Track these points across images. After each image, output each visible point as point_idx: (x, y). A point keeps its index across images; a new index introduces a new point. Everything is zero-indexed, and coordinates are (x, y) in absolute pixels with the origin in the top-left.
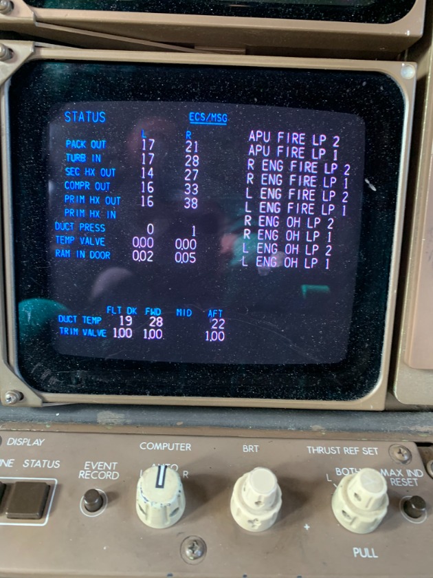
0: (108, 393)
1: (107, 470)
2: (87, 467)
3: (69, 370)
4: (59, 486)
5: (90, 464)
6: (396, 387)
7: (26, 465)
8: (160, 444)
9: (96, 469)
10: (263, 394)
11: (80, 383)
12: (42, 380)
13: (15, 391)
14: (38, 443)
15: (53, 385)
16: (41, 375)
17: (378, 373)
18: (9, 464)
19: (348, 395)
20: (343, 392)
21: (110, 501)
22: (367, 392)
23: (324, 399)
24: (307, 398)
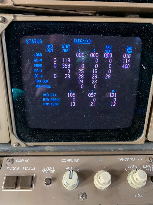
0: (49, 141)
1: (51, 170)
2: (44, 169)
3: (34, 134)
4: (36, 176)
5: (45, 168)
6: (148, 136)
7: (24, 169)
8: (68, 160)
9: (47, 170)
10: (103, 140)
11: (39, 138)
12: (25, 138)
13: (16, 143)
14: (26, 161)
15: (30, 140)
16: (25, 136)
17: (143, 132)
18: (18, 169)
19: (132, 139)
20: (130, 138)
21: (53, 181)
22: (138, 138)
23: (123, 141)
24: (118, 141)
